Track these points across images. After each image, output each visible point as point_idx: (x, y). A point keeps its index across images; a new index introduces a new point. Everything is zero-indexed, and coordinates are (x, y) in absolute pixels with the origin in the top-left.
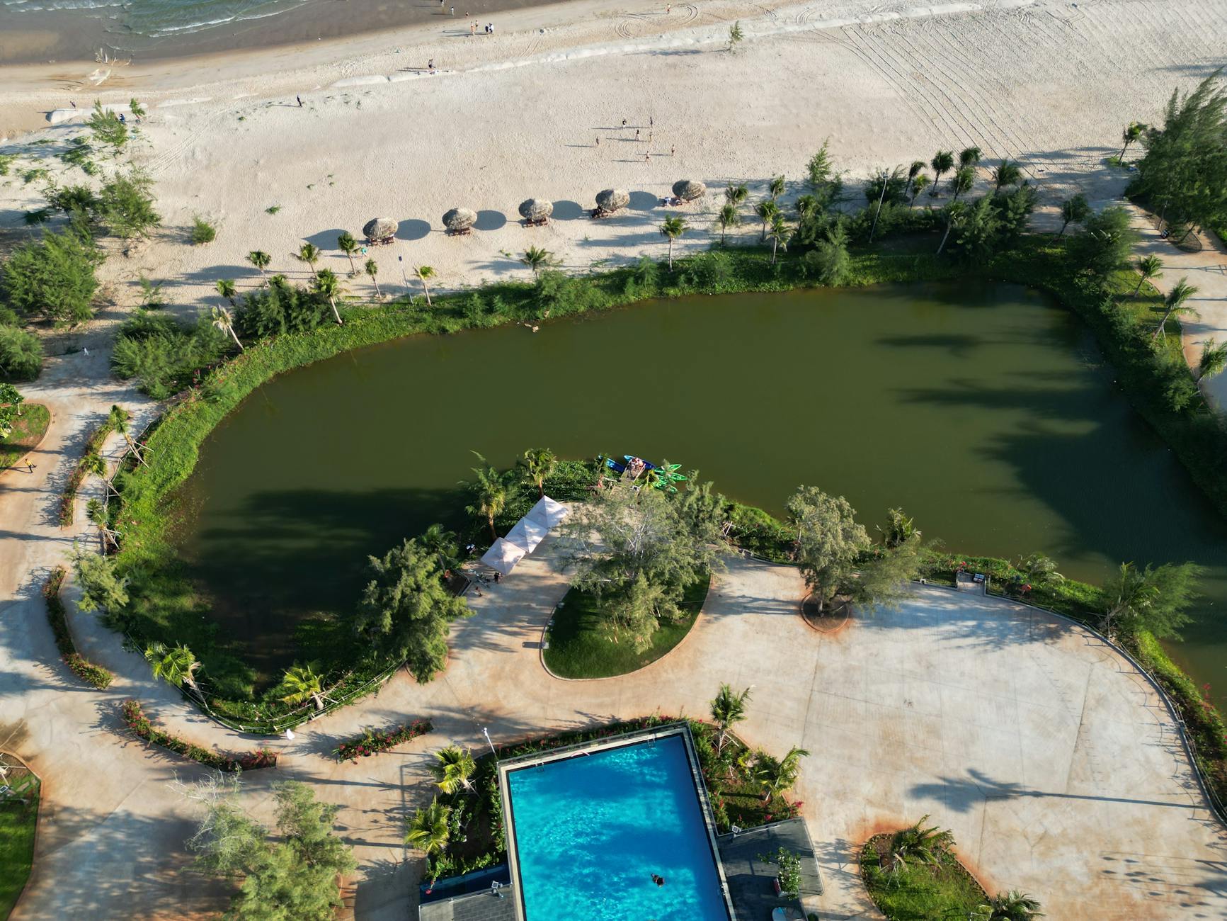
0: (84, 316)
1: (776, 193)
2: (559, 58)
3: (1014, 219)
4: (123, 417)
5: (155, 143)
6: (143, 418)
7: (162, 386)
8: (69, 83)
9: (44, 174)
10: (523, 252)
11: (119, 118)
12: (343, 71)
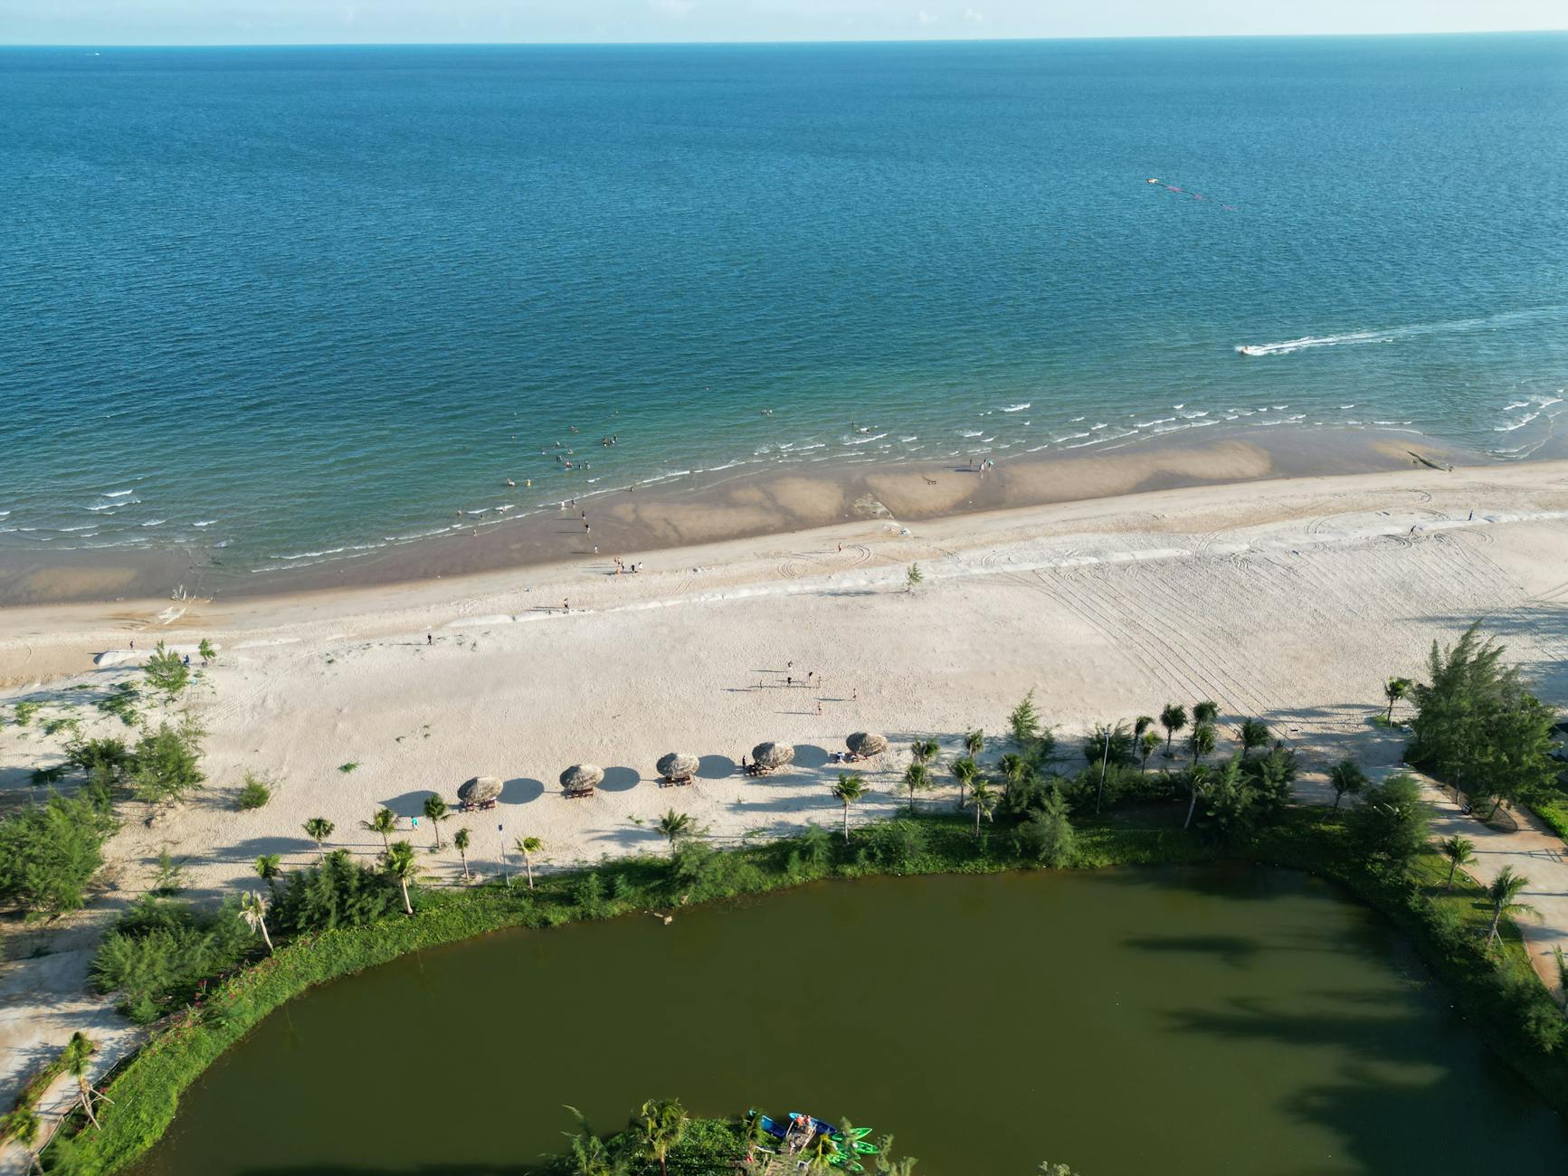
0: (72, 905)
1: (974, 750)
2: (714, 598)
3: (1274, 787)
4: (86, 1050)
5: (220, 689)
6: (113, 1052)
7: (151, 1003)
8: (133, 622)
9: (72, 724)
10: (658, 818)
11: (183, 660)
12: (462, 610)
